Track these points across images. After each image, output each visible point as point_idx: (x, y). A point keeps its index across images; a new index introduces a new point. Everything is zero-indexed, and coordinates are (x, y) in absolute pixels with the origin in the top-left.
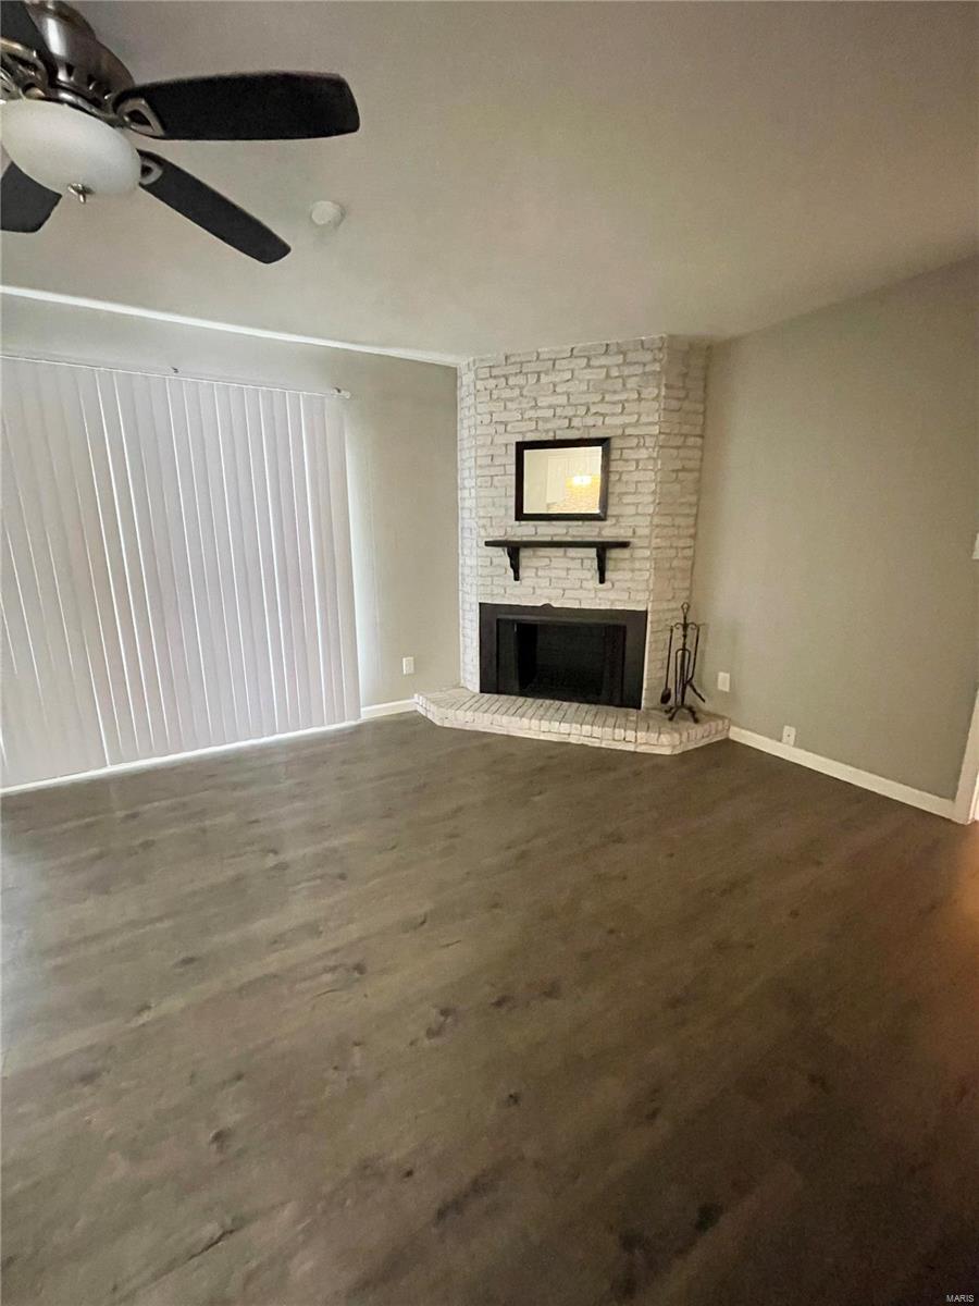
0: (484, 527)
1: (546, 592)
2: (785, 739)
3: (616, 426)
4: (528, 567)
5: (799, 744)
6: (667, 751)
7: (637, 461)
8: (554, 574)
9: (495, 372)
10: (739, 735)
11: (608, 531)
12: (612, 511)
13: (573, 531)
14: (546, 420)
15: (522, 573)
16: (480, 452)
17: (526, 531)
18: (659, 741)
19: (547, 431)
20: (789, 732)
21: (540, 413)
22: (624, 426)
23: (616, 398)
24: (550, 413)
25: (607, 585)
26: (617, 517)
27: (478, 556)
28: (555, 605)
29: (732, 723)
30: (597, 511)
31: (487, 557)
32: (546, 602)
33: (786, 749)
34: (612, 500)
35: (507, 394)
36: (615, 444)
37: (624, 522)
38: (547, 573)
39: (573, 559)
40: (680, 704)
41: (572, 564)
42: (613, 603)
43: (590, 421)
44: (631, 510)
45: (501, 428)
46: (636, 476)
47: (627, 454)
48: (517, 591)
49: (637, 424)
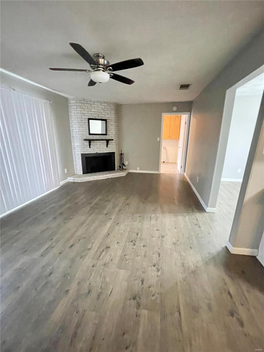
0: (81, 136)
1: (97, 150)
2: (138, 169)
3: (107, 117)
4: (92, 145)
5: (140, 170)
6: (125, 175)
7: (111, 124)
8: (97, 146)
9: (81, 102)
10: (130, 171)
11: (107, 137)
12: (108, 133)
13: (101, 137)
14: (94, 114)
15: (91, 146)
16: (79, 119)
17: (91, 137)
18: (123, 174)
19: (94, 117)
20: (138, 168)
21: (92, 113)
22: (109, 118)
23: (106, 112)
24: (94, 113)
25: (108, 147)
26: (109, 134)
27: (80, 143)
28: (99, 152)
29: (129, 169)
30: (105, 133)
31: (82, 143)
32: (96, 152)
33: (138, 171)
34: (108, 131)
35: (84, 107)
36: (108, 120)
37: (110, 136)
38: (96, 146)
39: (101, 143)
40: (122, 167)
41: (101, 144)
42: (109, 151)
43: (102, 116)
44: (111, 133)
45: (83, 114)
46: (111, 127)
47: (110, 123)
48: (90, 150)
49: (111, 117)
